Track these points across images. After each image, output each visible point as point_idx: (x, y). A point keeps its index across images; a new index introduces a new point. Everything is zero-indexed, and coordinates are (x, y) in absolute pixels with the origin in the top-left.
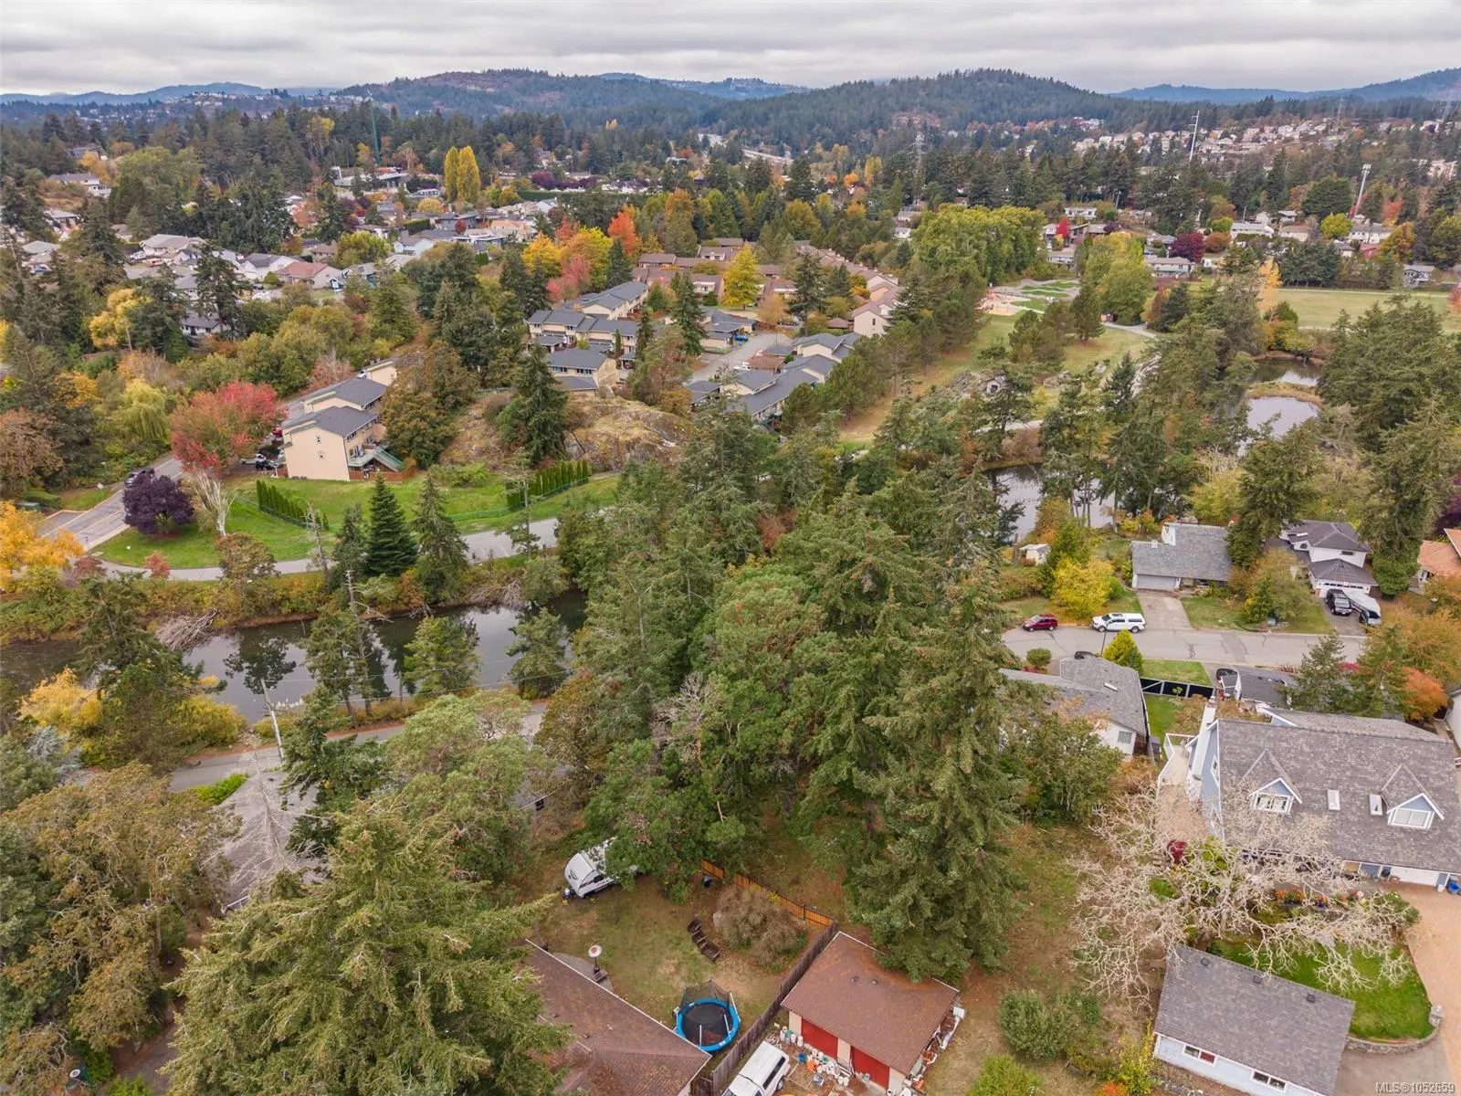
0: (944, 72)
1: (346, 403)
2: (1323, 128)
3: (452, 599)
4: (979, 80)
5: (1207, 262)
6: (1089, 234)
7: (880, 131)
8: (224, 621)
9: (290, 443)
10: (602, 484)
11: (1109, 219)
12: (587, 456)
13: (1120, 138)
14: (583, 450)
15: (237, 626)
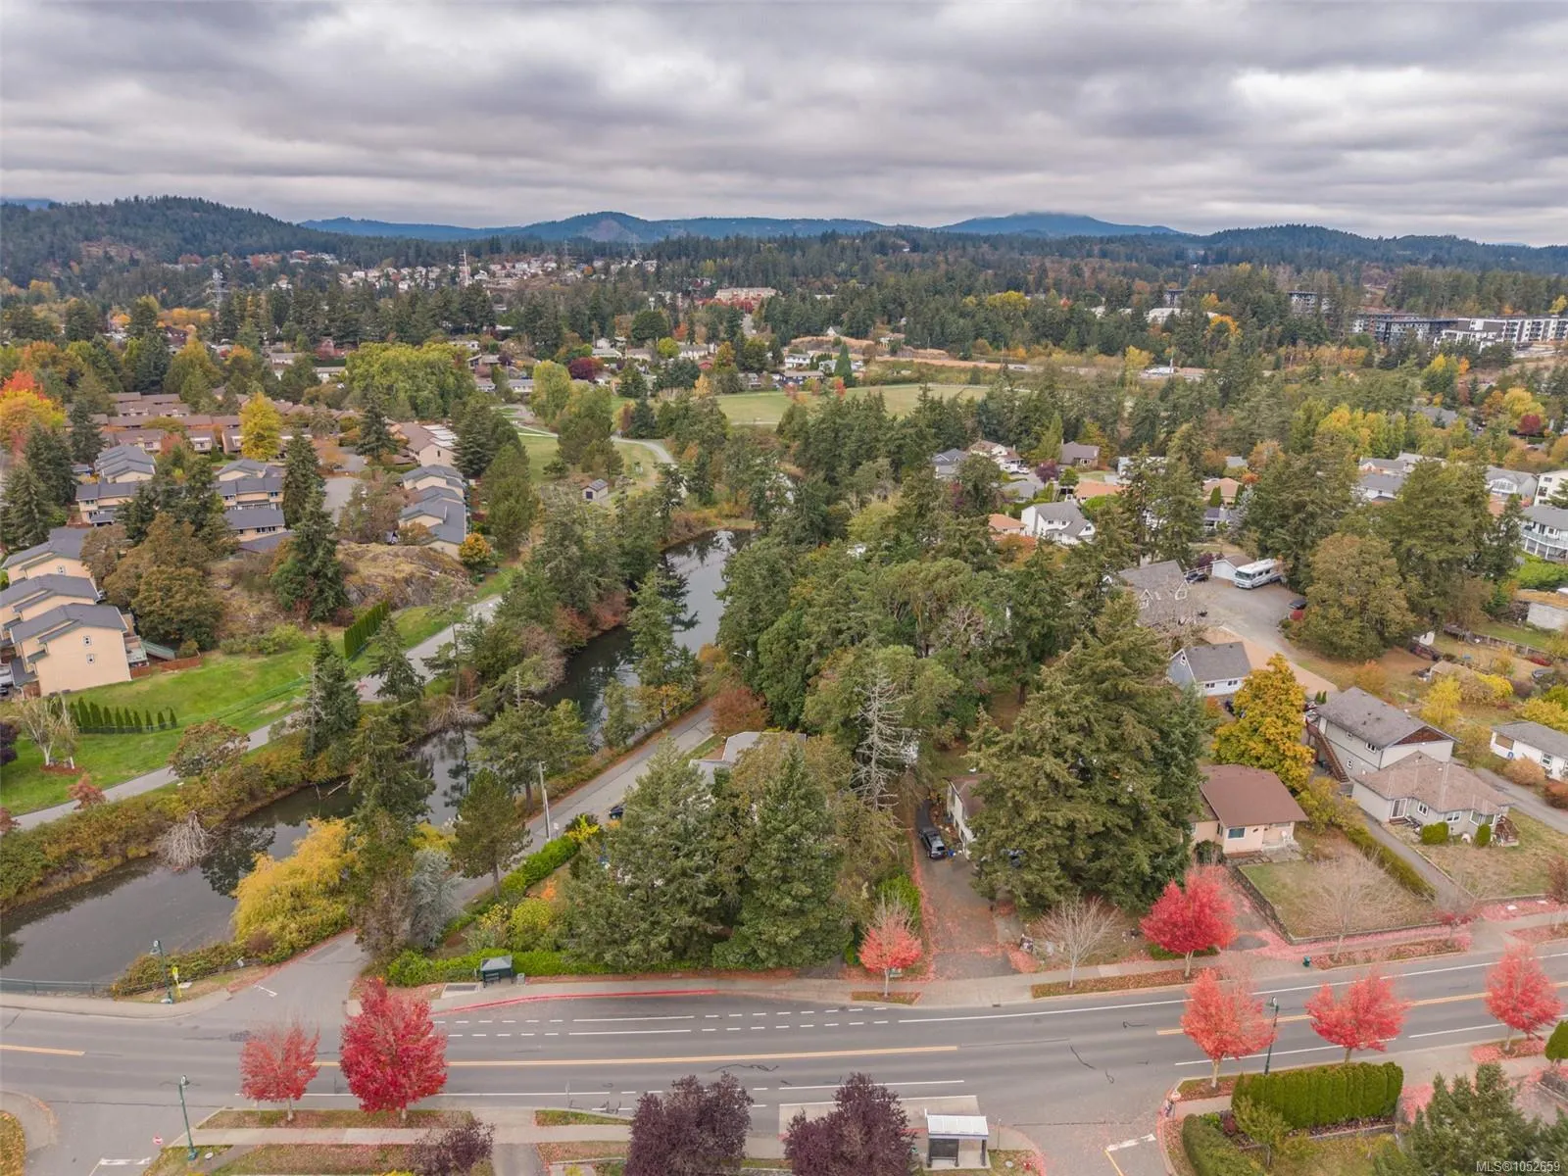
0: (122, 199)
1: (67, 601)
2: (554, 265)
3: (423, 731)
4: (168, 208)
5: (601, 381)
6: (486, 364)
7: (73, 264)
8: (215, 819)
9: (43, 653)
10: (406, 619)
11: (494, 350)
12: (371, 599)
13: (373, 274)
14: (363, 595)
15: (231, 820)
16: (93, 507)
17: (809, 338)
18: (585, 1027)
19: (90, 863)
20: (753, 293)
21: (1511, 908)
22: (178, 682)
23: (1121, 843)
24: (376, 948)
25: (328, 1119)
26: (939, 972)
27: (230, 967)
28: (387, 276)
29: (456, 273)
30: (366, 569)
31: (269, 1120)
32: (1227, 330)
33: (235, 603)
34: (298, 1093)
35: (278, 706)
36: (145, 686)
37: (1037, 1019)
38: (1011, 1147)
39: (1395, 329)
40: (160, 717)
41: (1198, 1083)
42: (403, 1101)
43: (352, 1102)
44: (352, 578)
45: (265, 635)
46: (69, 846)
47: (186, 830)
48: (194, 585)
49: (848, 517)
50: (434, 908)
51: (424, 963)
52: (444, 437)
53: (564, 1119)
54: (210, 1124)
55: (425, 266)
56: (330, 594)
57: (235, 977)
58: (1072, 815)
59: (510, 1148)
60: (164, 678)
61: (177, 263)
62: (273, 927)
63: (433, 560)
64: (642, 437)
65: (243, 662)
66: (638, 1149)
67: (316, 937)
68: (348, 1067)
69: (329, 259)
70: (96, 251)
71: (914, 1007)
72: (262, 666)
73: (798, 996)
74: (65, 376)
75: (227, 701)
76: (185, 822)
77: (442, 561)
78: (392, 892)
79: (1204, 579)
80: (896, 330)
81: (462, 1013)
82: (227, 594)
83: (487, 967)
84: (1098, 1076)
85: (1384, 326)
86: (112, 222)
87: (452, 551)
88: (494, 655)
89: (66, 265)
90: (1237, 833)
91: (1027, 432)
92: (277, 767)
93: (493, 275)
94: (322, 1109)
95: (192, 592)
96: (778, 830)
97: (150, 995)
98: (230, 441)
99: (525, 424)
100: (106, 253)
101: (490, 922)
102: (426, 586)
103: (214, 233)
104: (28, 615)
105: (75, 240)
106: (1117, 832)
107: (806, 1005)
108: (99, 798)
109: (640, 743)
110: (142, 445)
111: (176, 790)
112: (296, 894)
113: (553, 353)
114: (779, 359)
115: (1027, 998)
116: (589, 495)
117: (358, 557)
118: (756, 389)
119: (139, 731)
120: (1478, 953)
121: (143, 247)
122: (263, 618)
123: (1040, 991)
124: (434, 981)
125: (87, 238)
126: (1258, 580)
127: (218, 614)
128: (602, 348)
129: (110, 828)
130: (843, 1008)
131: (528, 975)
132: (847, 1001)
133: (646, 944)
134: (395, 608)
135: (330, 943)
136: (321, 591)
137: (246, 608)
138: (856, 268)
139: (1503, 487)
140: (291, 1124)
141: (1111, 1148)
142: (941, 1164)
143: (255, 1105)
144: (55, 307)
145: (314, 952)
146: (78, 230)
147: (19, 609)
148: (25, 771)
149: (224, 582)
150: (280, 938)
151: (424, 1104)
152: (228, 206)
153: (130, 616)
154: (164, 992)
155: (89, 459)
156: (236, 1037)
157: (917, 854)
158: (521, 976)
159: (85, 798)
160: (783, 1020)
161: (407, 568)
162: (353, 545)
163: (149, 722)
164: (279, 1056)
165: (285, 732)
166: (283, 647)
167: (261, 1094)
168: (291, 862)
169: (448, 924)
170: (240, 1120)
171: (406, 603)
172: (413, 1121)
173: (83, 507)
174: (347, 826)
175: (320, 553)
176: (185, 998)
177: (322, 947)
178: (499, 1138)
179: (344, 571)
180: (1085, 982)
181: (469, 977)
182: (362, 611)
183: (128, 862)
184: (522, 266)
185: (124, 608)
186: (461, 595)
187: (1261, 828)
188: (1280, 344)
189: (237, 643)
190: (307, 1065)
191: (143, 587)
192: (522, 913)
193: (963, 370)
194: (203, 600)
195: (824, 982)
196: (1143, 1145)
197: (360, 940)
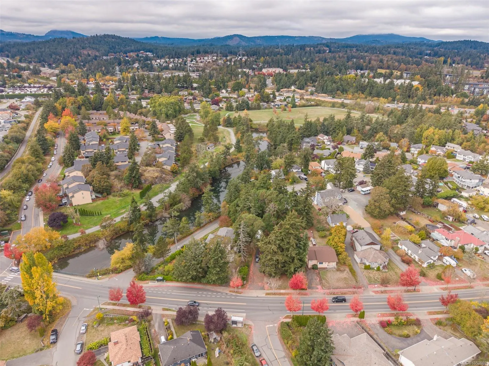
1: (78, 183)
2: (215, 58)
3: (155, 219)
4: (105, 38)
5: (221, 105)
6: (189, 99)
7: (79, 57)
8: (108, 239)
9: (73, 196)
10: (155, 187)
11: (192, 94)
12: (147, 182)
13: (163, 60)
14: (145, 181)
15: (112, 239)
16: (84, 152)
17: (286, 89)
18: (175, 292)
19: (83, 247)
20: (274, 70)
21: (376, 286)
22: (102, 203)
23: (289, 264)
24: (137, 272)
25: (124, 305)
26: (249, 288)
27: (109, 273)
28: (166, 62)
29: (186, 61)
30: (147, 175)
31: (114, 304)
32: (419, 90)
33: (115, 183)
34: (119, 300)
35: (124, 211)
36: (95, 204)
37: (264, 300)
38: (249, 324)
39: (477, 90)
40: (98, 213)
41: (289, 316)
42: (137, 303)
43: (129, 303)
44: (143, 177)
45: (122, 192)
46: (79, 244)
47: (102, 241)
48: (106, 180)
49: (272, 162)
50: (149, 265)
51: (146, 276)
52: (173, 129)
53: (167, 310)
54: (103, 304)
55: (177, 58)
56: (137, 182)
57: (110, 275)
58: (277, 258)
59: (156, 314)
60: (99, 202)
61: (107, 56)
62: (118, 266)
63: (163, 171)
64: (228, 127)
65: (117, 199)
66: (177, 316)
67: (126, 268)
68: (127, 296)
69: (150, 54)
70: (86, 52)
71: (241, 295)
72: (121, 200)
73: (219, 290)
74: (77, 107)
75: (113, 209)
76: (102, 239)
77: (166, 172)
78: (140, 262)
79: (353, 191)
80: (314, 86)
81: (152, 287)
82: (114, 181)
83: (158, 279)
84: (271, 312)
85: (473, 89)
86: (89, 43)
87: (169, 168)
88: (173, 200)
89: (77, 58)
90: (321, 263)
91: (335, 132)
92: (122, 227)
93: (197, 62)
94: (124, 303)
95: (105, 182)
96: (213, 258)
97: (94, 278)
98: (118, 129)
99: (197, 121)
100: (88, 53)
101: (160, 268)
102: (161, 179)
103: (118, 46)
104: (70, 186)
105: (80, 49)
106: (288, 262)
107: (219, 292)
108: (85, 233)
109: (204, 226)
110: (96, 131)
111: (101, 232)
112: (123, 259)
113: (208, 96)
114: (275, 97)
115: (264, 295)
116: (209, 148)
117: (145, 171)
118: (266, 108)
119: (94, 216)
120: (362, 295)
121: (98, 51)
122: (121, 187)
123: (267, 294)
124: (148, 280)
125: (83, 48)
126: (366, 192)
127: (111, 187)
128: (224, 93)
129: (87, 240)
130: (227, 294)
131: (166, 281)
132: (228, 292)
133: (187, 277)
134: (153, 184)
135: (129, 270)
136: (135, 181)
137: (117, 184)
138: (309, 60)
139: (470, 158)
140: (118, 305)
141: (268, 326)
142: (234, 326)
143: (111, 302)
144: (74, 75)
145: (125, 271)
146: (80, 46)
147: (68, 185)
148: (70, 224)
149: (113, 178)
150: (119, 268)
151: (141, 304)
152: (122, 37)
153: (92, 187)
154: (96, 277)
155: (83, 135)
156: (109, 288)
157: (253, 261)
158: (165, 281)
159: (82, 233)
160: (214, 295)
161: (156, 174)
162: (144, 167)
163: (96, 214)
164: (116, 293)
165: (124, 220)
166: (126, 195)
167: (112, 300)
168: (122, 252)
169: (152, 268)
170: (109, 304)
171: (156, 183)
172: (140, 307)
173: (82, 152)
174: (134, 245)
175: (135, 172)
176: (100, 279)
177: (127, 271)
178: (153, 312)
179: (142, 175)
180: (277, 293)
181: (155, 280)
182: (145, 186)
183: (90, 247)
184: (206, 58)
185: (91, 184)
186: (170, 181)
187: (327, 263)
188: (435, 95)
189: (115, 194)
190: (121, 295)
191: (95, 180)
192: (167, 268)
193: (330, 102)
194: (108, 184)
195: (225, 288)
196: (274, 326)
197: (134, 270)
